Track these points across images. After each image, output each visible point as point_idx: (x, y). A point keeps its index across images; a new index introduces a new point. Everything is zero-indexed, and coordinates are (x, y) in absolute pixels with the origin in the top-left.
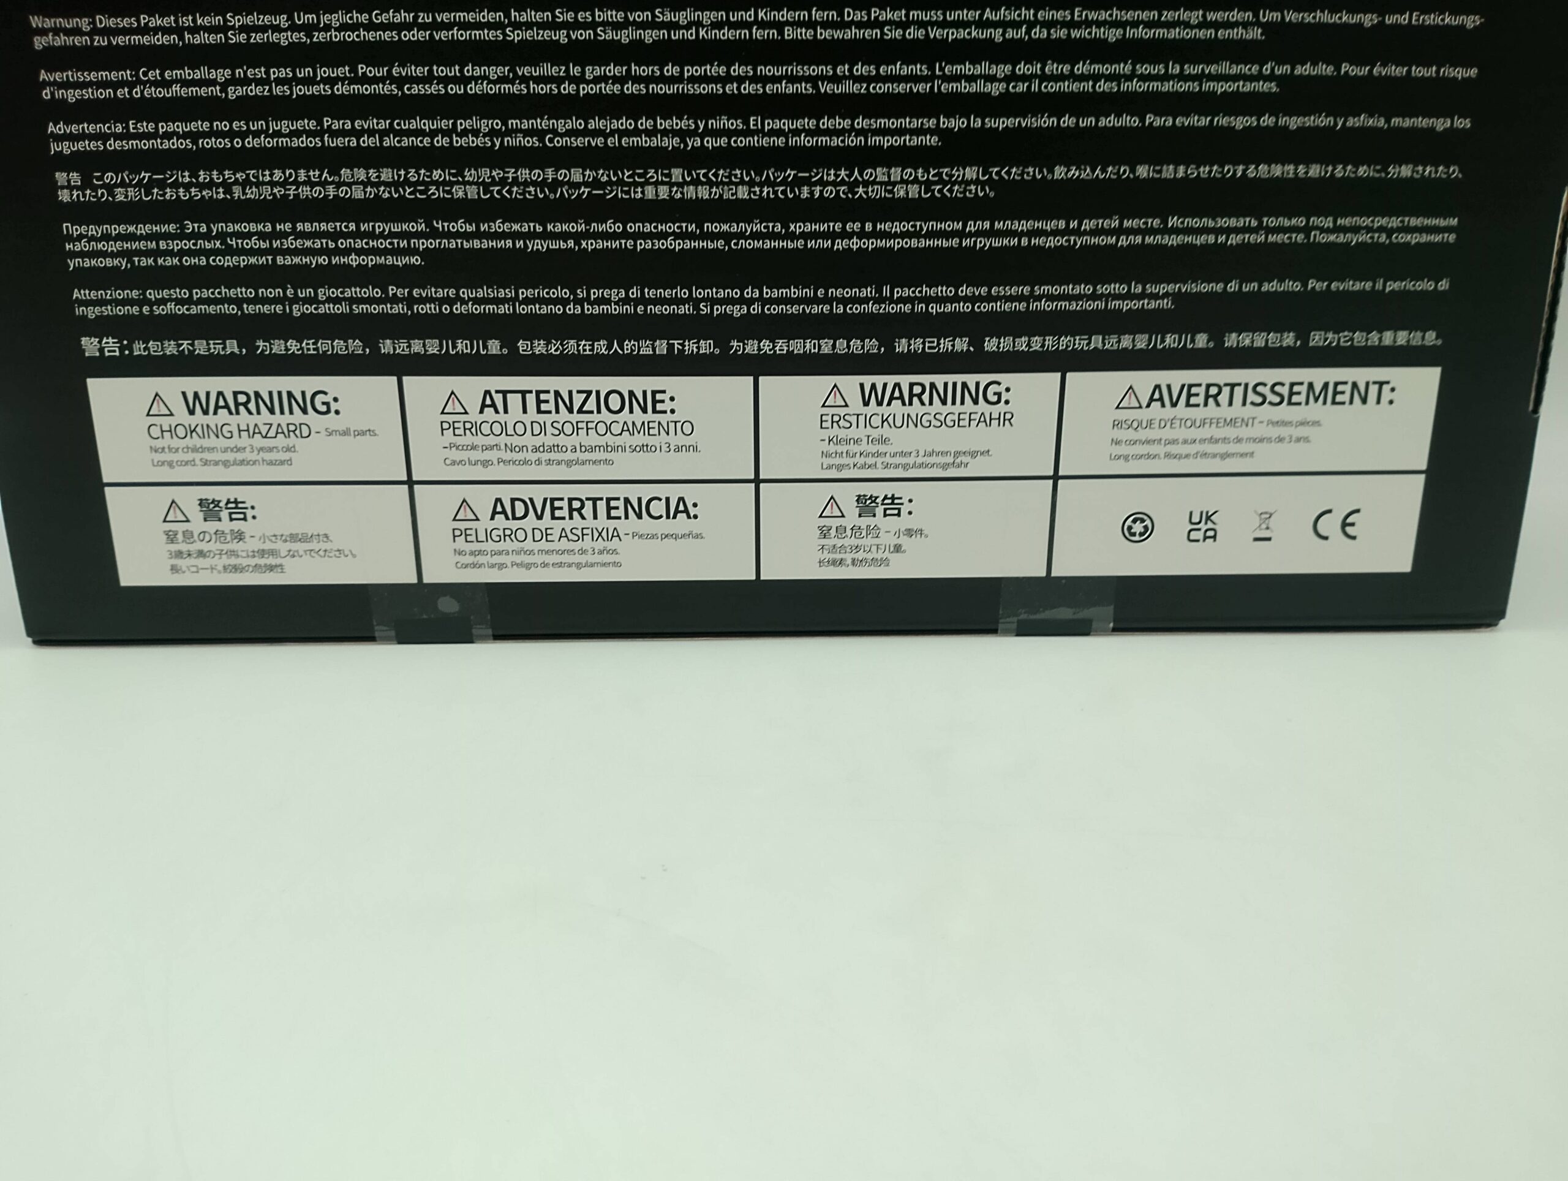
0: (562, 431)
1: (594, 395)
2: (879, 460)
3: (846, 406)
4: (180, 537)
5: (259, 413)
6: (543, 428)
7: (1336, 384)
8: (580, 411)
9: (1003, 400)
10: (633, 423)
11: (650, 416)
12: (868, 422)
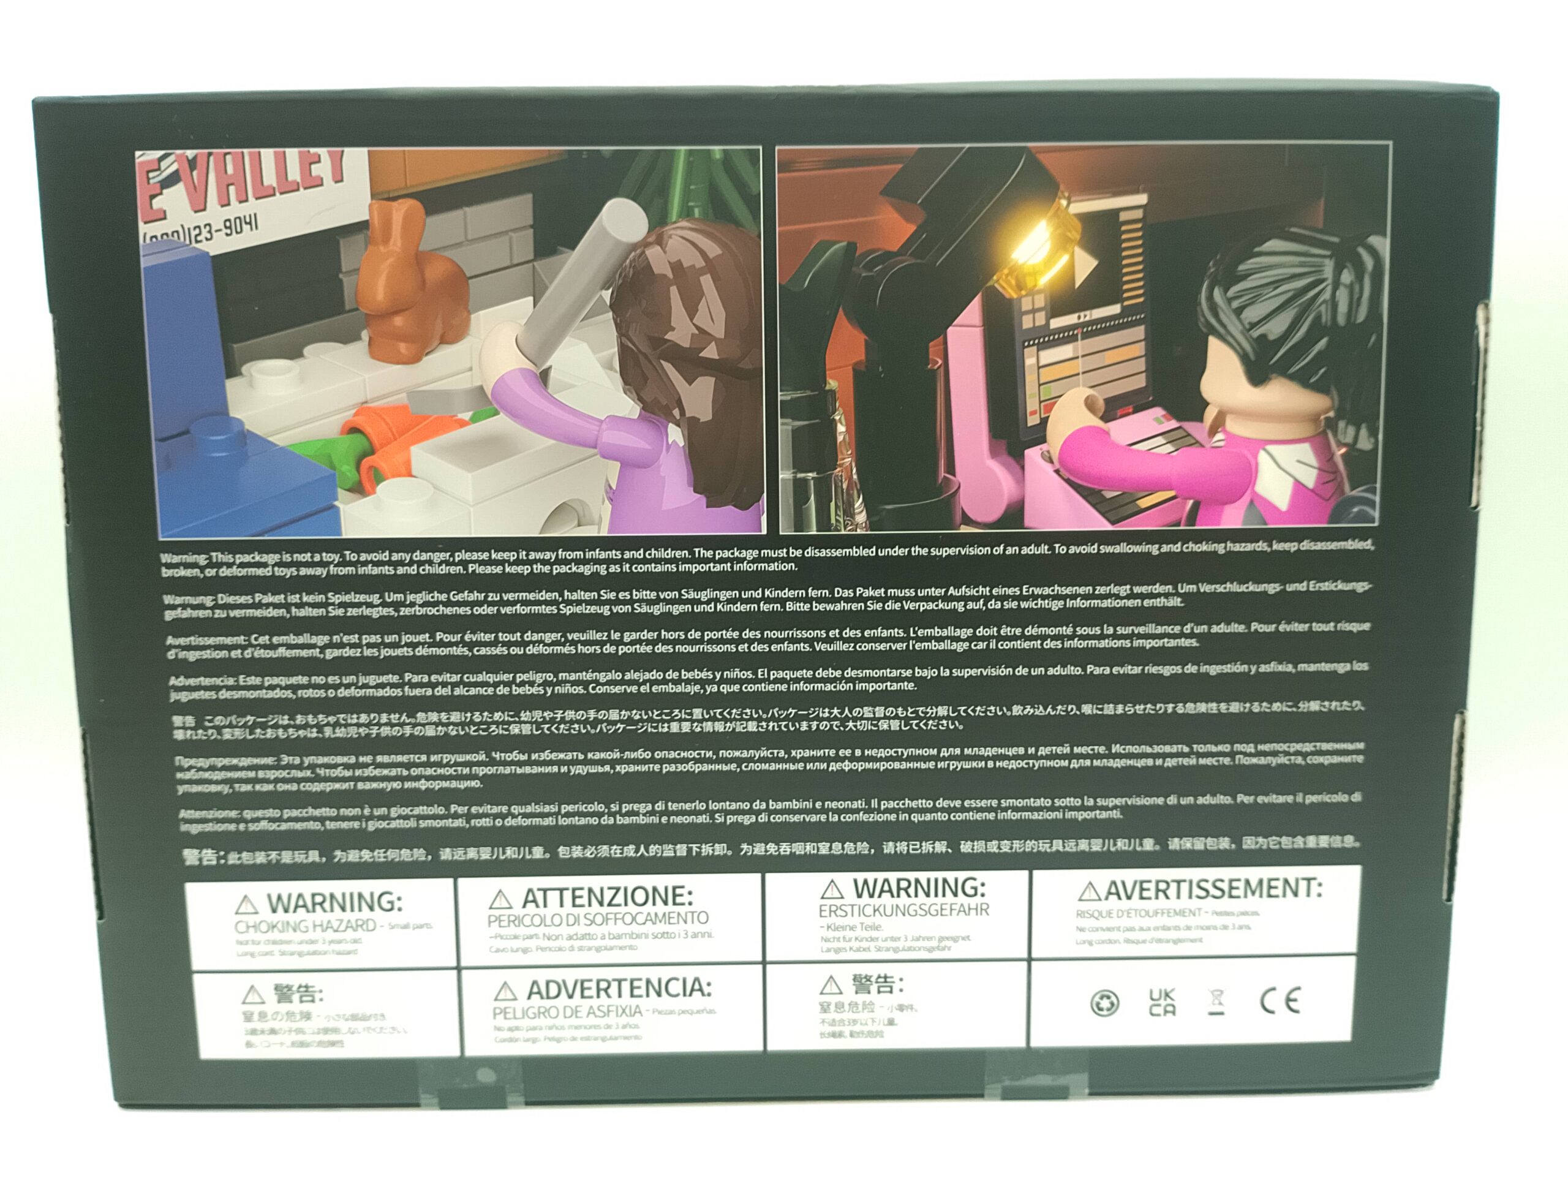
0: (593, 922)
1: (622, 892)
2: (872, 945)
3: (842, 898)
4: (256, 1017)
5: (332, 910)
6: (577, 920)
7: (1270, 880)
8: (610, 904)
9: (979, 893)
10: (656, 914)
11: (670, 907)
12: (862, 912)
